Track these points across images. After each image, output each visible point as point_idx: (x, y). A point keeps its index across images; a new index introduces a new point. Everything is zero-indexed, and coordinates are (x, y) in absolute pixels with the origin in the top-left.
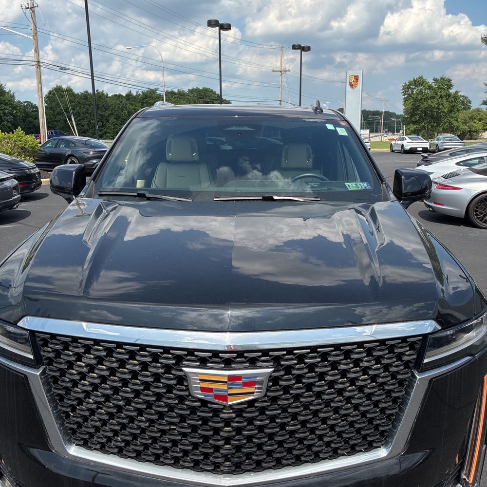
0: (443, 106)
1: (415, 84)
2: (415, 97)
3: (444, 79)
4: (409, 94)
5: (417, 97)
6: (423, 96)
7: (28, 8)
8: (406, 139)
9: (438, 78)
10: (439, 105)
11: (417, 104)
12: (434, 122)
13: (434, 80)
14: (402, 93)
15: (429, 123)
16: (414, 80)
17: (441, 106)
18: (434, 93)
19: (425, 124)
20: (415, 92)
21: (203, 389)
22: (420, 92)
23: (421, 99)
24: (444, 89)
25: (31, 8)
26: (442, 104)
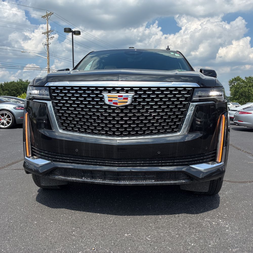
0: (251, 91)
1: (236, 80)
2: (236, 86)
3: (251, 78)
4: (232, 85)
5: (237, 87)
6: (240, 86)
7: (46, 45)
8: (230, 104)
9: (248, 77)
10: (249, 90)
11: (237, 90)
12: (247, 99)
13: (245, 78)
14: (229, 84)
15: (244, 99)
16: (235, 78)
17: (250, 91)
18: (246, 84)
19: (242, 100)
20: (235, 84)
21: (109, 101)
22: (238, 84)
23: (239, 88)
24: (251, 82)
25: (47, 45)
26: (251, 90)
